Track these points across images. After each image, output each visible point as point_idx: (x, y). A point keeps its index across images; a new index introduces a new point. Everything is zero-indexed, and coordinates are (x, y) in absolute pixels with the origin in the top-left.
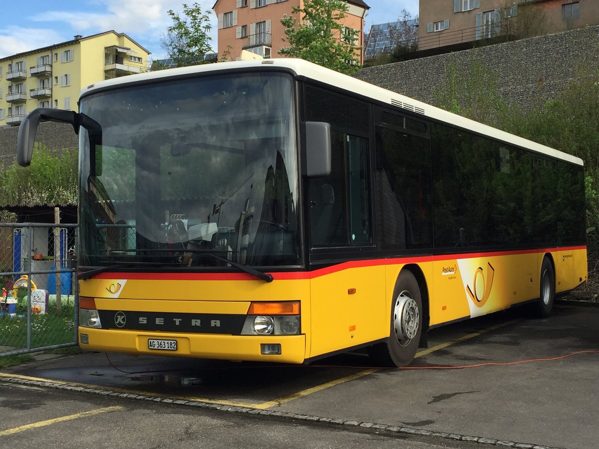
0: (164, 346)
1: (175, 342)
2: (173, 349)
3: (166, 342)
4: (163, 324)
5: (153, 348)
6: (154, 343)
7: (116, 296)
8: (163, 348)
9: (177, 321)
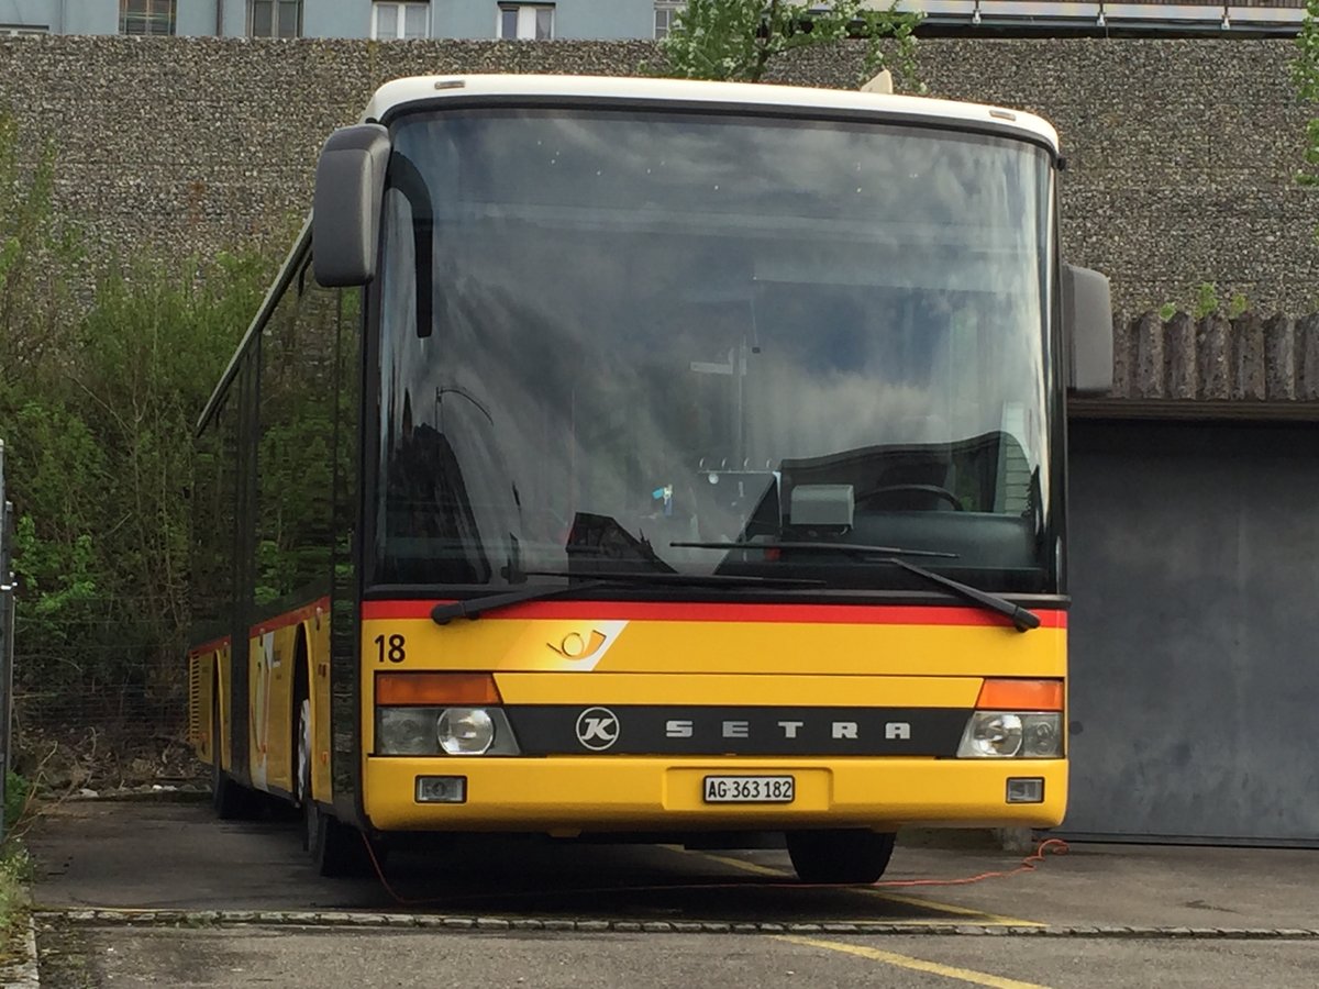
0: (754, 792)
1: (790, 780)
2: (781, 798)
3: (762, 782)
4: (746, 735)
5: (718, 798)
6: (723, 787)
7: (589, 664)
8: (750, 798)
9: (791, 729)
